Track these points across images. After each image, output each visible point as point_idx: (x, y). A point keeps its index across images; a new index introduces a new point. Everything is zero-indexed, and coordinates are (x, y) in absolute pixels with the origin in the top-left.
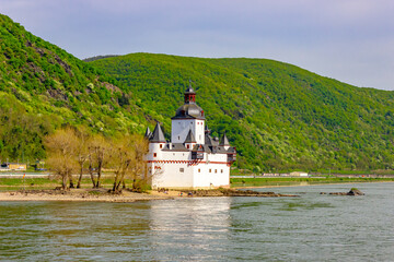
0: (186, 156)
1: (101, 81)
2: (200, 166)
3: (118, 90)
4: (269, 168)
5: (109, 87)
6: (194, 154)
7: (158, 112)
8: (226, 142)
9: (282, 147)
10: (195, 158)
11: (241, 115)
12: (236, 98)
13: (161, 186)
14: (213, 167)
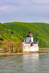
0: (30, 45)
1: (7, 28)
2: (33, 47)
3: (11, 31)
4: (44, 47)
5: (9, 30)
6: (31, 44)
7: (20, 35)
8: (38, 42)
9: (47, 42)
10: (32, 45)
11: (38, 35)
12: (37, 32)
13: (25, 51)
14: (35, 47)
